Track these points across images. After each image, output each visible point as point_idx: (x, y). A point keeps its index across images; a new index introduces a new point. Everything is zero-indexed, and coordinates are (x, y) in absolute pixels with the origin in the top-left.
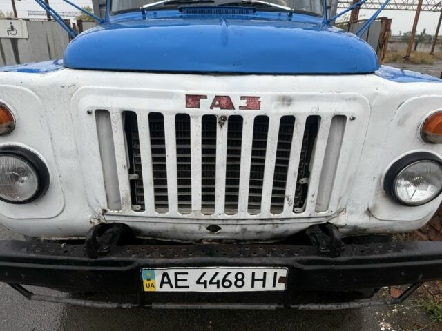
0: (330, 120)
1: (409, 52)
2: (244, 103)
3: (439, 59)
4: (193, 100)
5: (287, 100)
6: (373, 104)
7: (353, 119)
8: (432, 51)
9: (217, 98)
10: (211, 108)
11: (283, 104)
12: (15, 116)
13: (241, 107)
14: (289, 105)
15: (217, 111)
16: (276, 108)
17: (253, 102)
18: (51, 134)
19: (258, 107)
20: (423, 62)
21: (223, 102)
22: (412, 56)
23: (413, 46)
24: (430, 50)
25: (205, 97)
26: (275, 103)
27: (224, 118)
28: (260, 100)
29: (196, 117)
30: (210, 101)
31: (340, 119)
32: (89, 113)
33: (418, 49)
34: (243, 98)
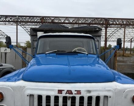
0: (103, 97)
1: (124, 53)
2: (76, 92)
3: (133, 55)
4: (60, 91)
5: (89, 91)
6: (116, 92)
7: (110, 97)
8: (131, 53)
9: (68, 91)
10: (66, 94)
11: (88, 93)
12: (4, 96)
13: (75, 94)
14: (90, 93)
15: (68, 95)
16: (86, 94)
17: (79, 92)
18: (14, 101)
19: (80, 94)
20: (128, 56)
21: (70, 92)
22: (125, 54)
23: (125, 52)
24: (130, 53)
25: (64, 90)
26: (85, 92)
27: (70, 97)
28: (81, 91)
29: (61, 97)
30: (65, 92)
31: (106, 97)
32: (28, 96)
33: (126, 52)
34: (75, 91)
